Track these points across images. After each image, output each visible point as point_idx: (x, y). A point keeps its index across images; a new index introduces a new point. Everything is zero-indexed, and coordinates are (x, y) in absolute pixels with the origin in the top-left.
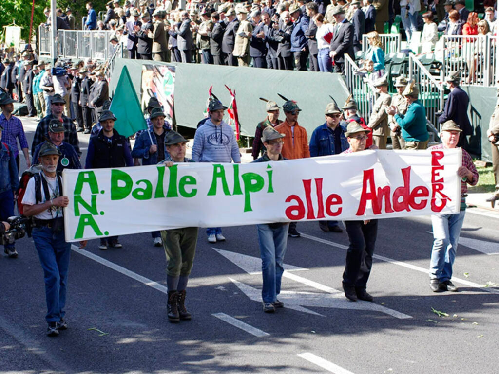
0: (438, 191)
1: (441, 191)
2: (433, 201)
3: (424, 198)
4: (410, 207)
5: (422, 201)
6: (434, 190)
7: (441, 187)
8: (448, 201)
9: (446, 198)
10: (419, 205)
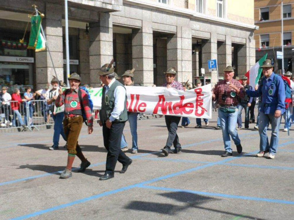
0: (199, 105)
1: (201, 106)
2: (197, 111)
3: (191, 109)
4: (183, 112)
5: (190, 110)
6: (197, 105)
7: (202, 104)
8: (205, 111)
9: (204, 110)
10: (188, 112)
